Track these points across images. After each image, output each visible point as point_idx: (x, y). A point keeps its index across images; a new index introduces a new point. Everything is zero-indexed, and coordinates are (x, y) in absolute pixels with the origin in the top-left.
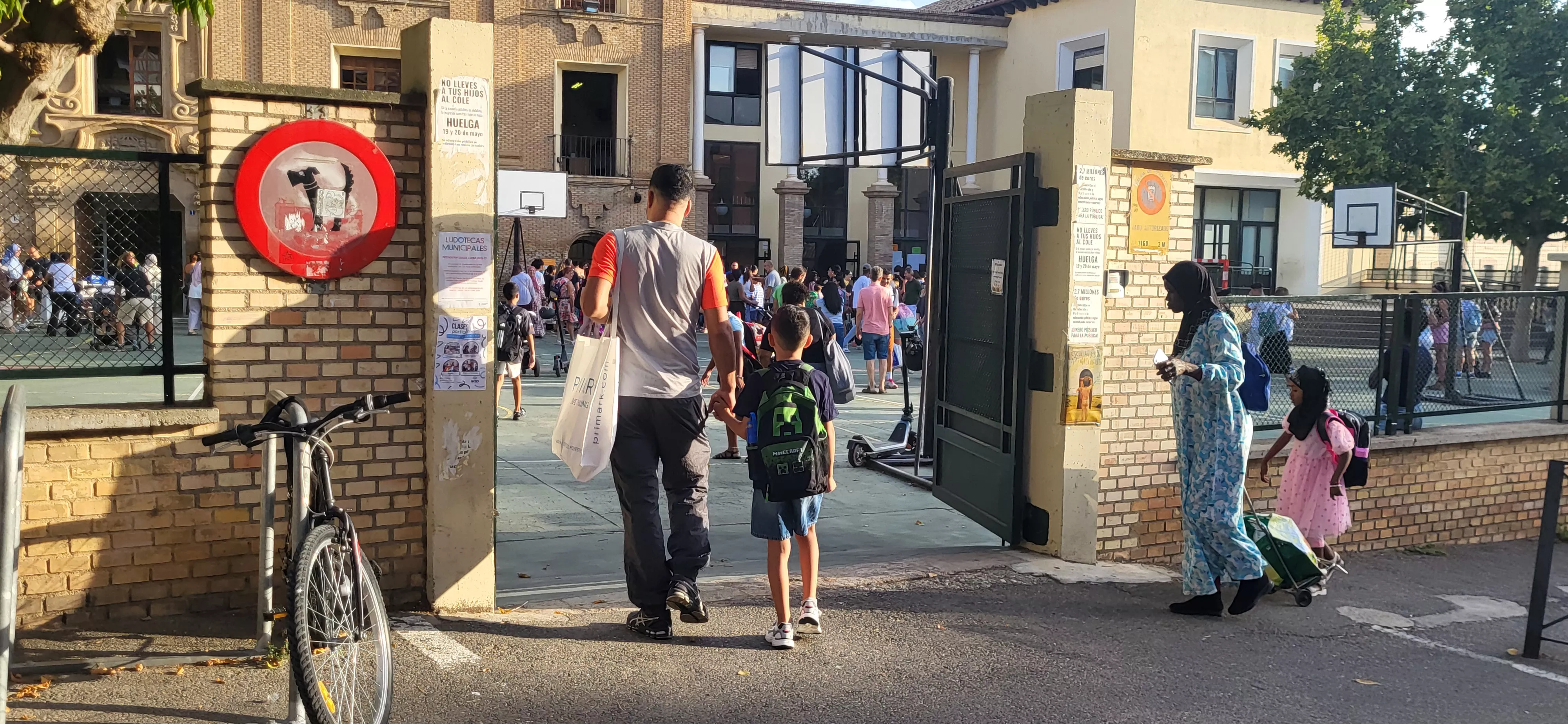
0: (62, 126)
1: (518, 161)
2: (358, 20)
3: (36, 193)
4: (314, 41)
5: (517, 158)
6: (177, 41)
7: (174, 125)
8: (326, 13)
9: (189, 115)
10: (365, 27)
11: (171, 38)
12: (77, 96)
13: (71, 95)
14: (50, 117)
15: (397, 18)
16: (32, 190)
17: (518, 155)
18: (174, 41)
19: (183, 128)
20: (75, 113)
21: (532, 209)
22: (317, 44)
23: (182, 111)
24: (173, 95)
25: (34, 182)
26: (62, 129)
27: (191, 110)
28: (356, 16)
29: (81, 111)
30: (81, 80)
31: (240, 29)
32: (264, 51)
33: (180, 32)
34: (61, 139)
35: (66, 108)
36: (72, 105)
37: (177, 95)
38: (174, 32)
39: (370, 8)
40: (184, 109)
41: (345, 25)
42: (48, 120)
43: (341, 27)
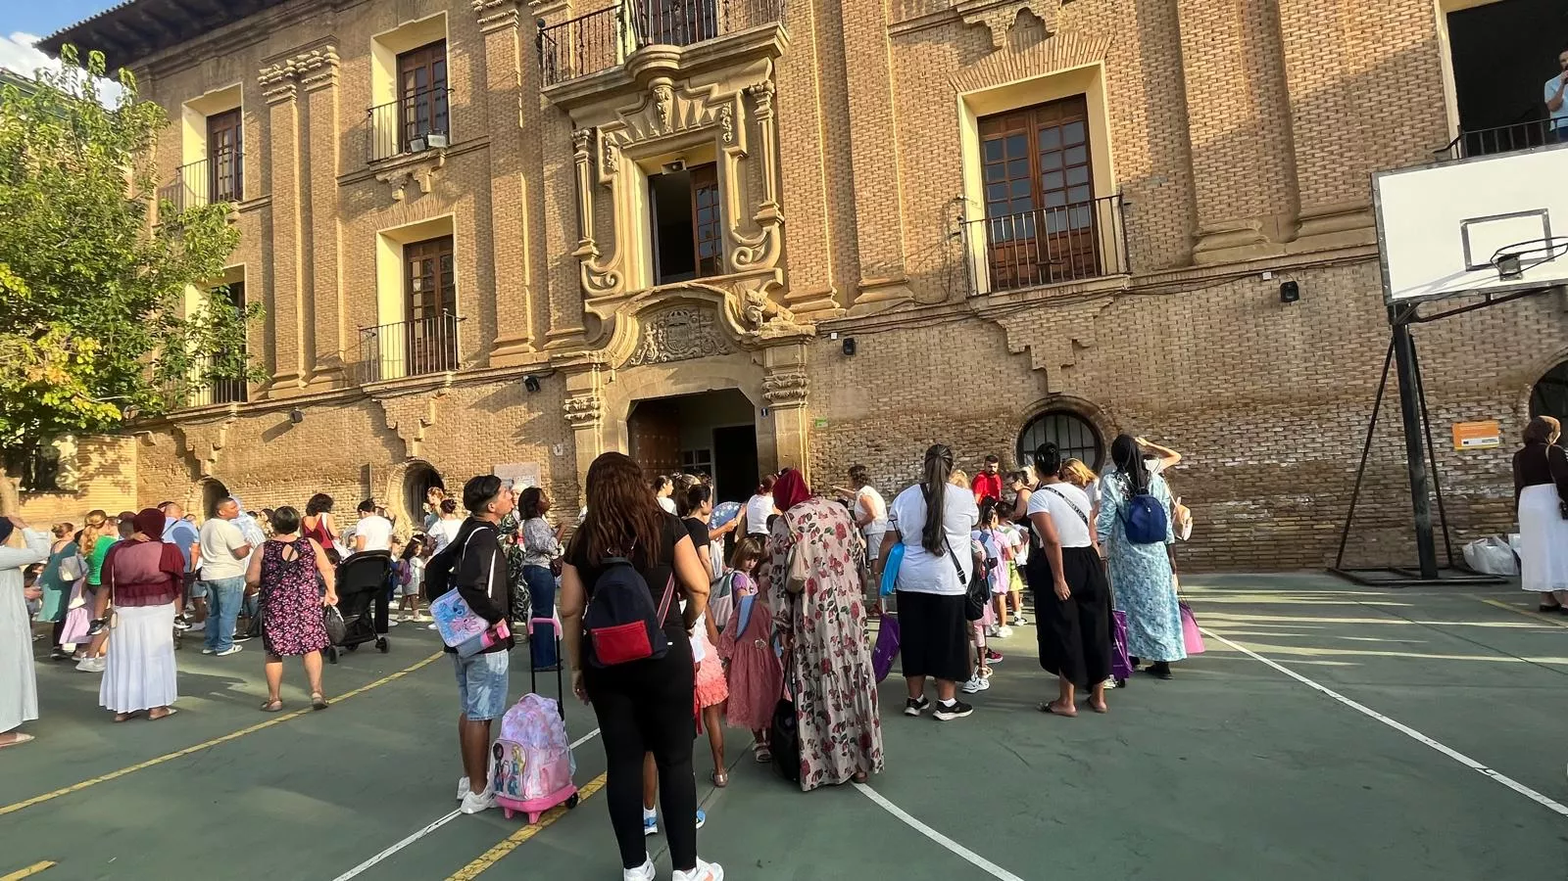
0: (603, 312)
1: (1363, 217)
2: (1001, 38)
3: (573, 409)
4: (931, 98)
5: (1360, 211)
6: (733, 155)
7: (734, 280)
8: (947, 46)
9: (753, 261)
10: (1017, 48)
11: (724, 152)
12: (619, 269)
13: (612, 267)
14: (591, 304)
15: (1071, 15)
16: (567, 407)
17: (1364, 203)
18: (728, 156)
19: (746, 282)
20: (618, 291)
21: (1508, 262)
22: (935, 103)
23: (742, 258)
24: (732, 238)
25: (570, 395)
26: (603, 317)
27: (755, 254)
28: (996, 33)
29: (624, 287)
30: (623, 242)
31: (819, 112)
32: (854, 137)
33: (735, 141)
34: (602, 331)
35: (608, 286)
36: (613, 281)
37: (736, 235)
38: (728, 144)
39: (1020, 12)
40: (745, 255)
41: (981, 55)
42: (588, 309)
43: (973, 60)
